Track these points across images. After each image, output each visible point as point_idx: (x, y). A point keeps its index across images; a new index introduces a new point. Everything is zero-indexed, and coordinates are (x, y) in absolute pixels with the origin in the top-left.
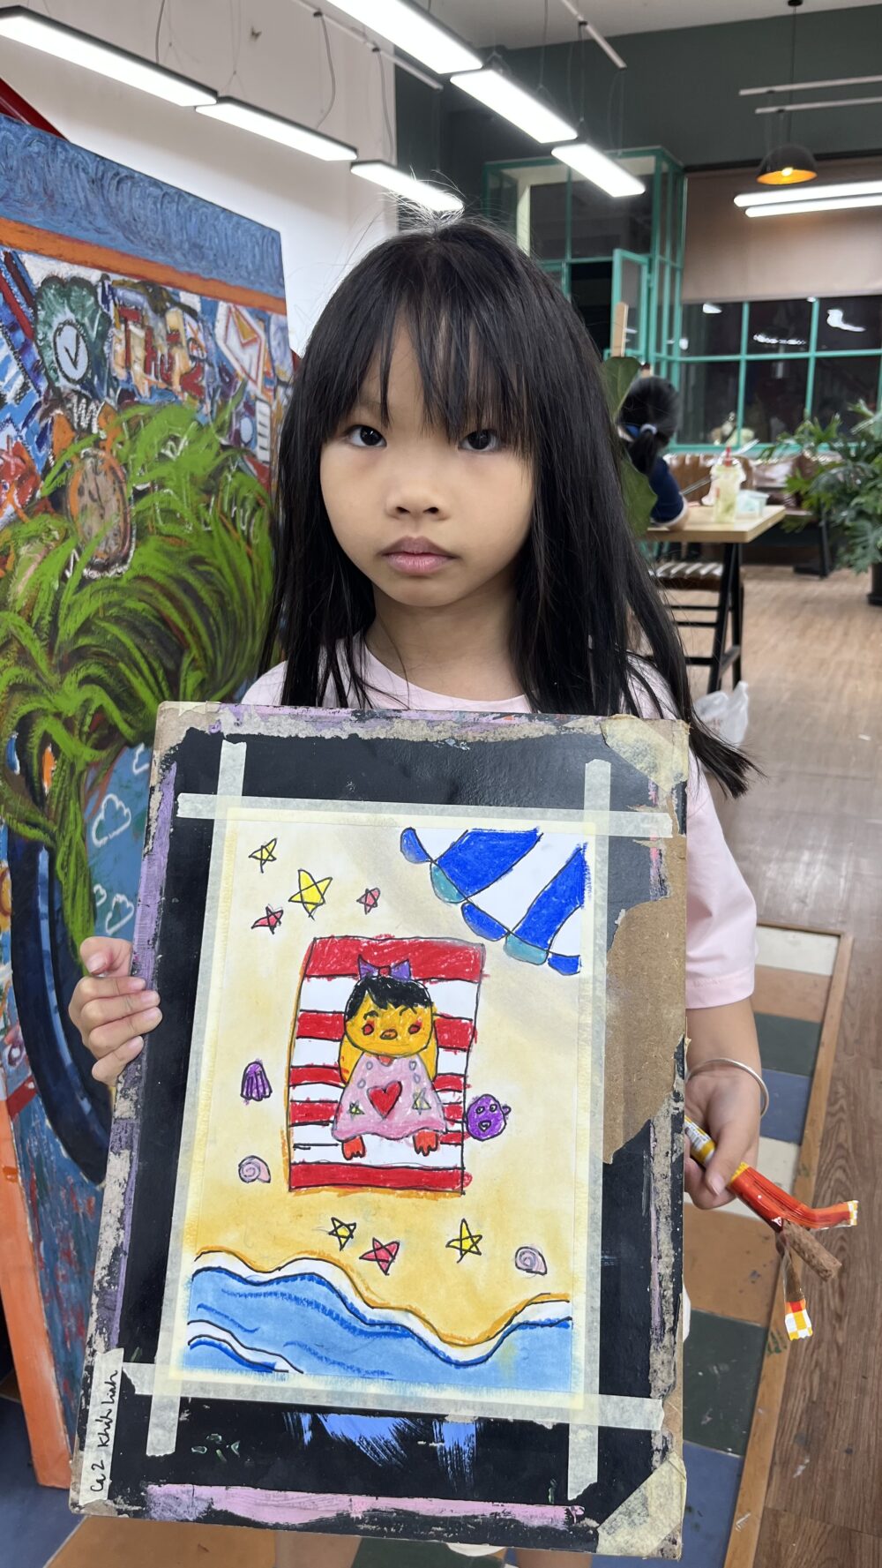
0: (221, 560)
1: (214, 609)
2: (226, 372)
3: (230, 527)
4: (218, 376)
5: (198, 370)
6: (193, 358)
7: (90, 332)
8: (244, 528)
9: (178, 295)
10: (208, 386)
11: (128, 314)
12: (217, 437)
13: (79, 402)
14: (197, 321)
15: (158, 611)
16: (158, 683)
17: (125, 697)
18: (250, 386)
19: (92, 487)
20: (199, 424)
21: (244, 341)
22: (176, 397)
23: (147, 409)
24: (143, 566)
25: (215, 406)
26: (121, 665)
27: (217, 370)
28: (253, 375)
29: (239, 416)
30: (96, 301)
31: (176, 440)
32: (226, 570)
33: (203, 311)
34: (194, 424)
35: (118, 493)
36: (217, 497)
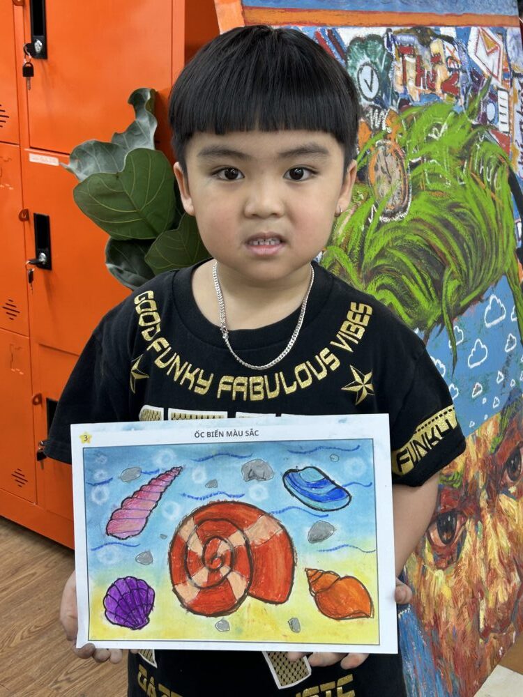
0: (473, 205)
1: (467, 238)
2: (476, 76)
3: (478, 180)
4: (469, 78)
5: (455, 76)
6: (450, 70)
7: (380, 67)
8: (489, 180)
9: (439, 31)
10: (462, 86)
11: (404, 50)
12: (469, 120)
13: (374, 112)
14: (453, 44)
15: (427, 241)
16: (428, 289)
17: (406, 297)
18: (494, 81)
19: (383, 164)
20: (456, 113)
21: (488, 51)
22: (439, 98)
23: (418, 109)
24: (417, 212)
25: (468, 99)
26: (404, 277)
27: (469, 74)
28: (495, 73)
29: (486, 103)
30: (384, 47)
31: (439, 127)
32: (476, 210)
33: (458, 37)
34: (452, 114)
35: (400, 168)
36: (469, 161)
